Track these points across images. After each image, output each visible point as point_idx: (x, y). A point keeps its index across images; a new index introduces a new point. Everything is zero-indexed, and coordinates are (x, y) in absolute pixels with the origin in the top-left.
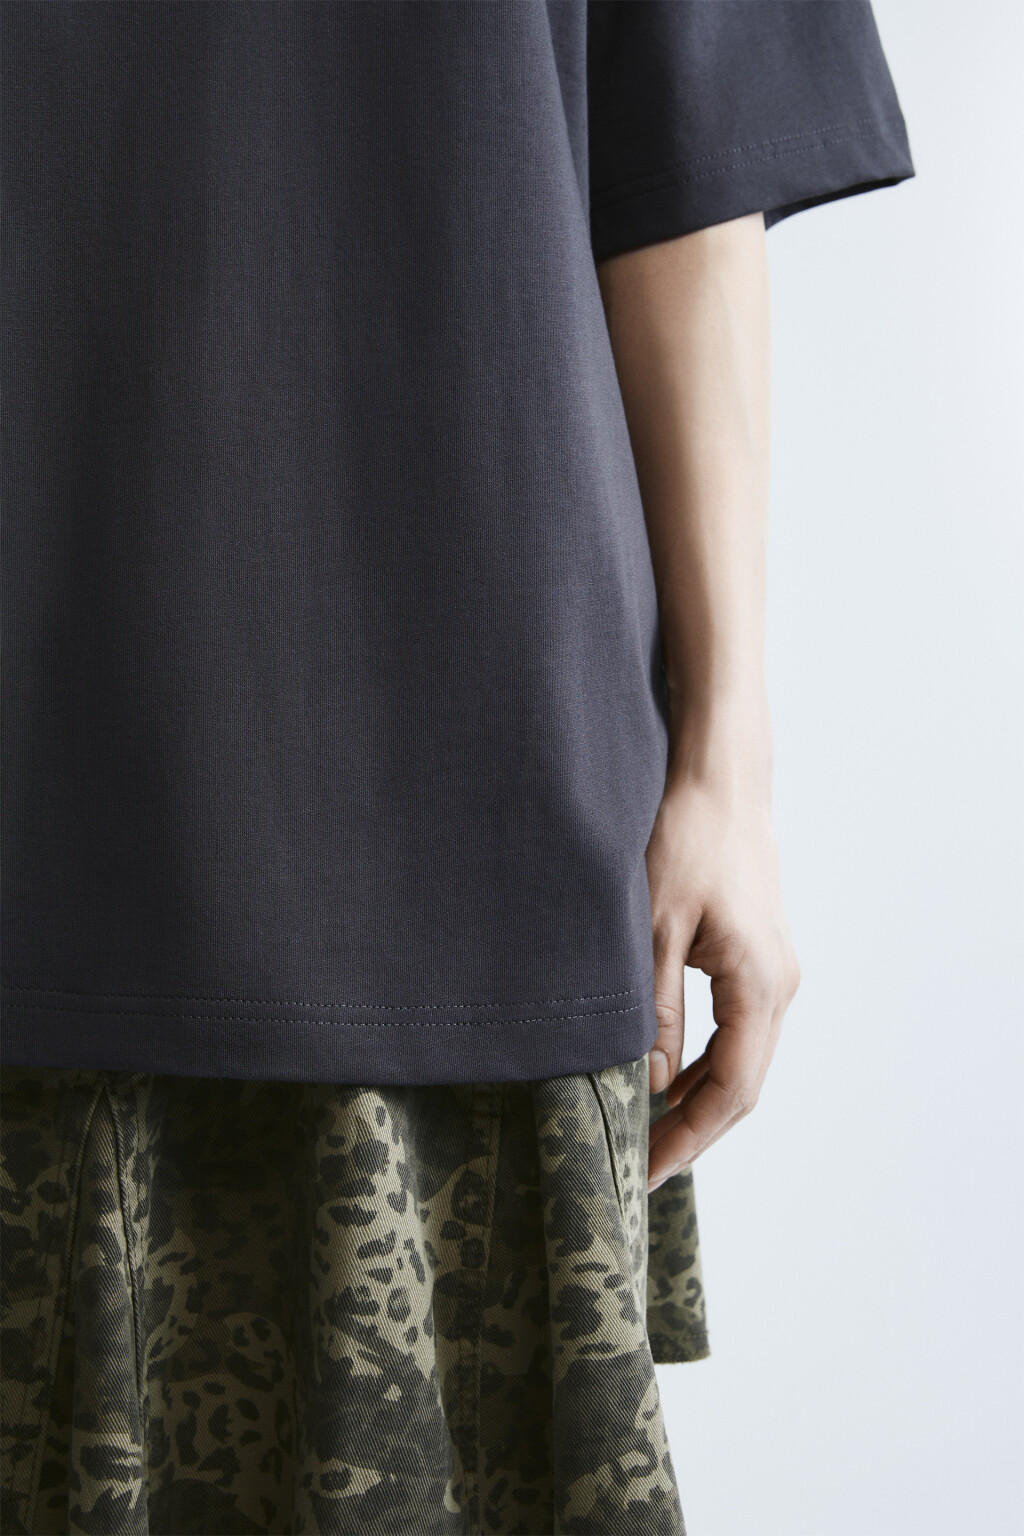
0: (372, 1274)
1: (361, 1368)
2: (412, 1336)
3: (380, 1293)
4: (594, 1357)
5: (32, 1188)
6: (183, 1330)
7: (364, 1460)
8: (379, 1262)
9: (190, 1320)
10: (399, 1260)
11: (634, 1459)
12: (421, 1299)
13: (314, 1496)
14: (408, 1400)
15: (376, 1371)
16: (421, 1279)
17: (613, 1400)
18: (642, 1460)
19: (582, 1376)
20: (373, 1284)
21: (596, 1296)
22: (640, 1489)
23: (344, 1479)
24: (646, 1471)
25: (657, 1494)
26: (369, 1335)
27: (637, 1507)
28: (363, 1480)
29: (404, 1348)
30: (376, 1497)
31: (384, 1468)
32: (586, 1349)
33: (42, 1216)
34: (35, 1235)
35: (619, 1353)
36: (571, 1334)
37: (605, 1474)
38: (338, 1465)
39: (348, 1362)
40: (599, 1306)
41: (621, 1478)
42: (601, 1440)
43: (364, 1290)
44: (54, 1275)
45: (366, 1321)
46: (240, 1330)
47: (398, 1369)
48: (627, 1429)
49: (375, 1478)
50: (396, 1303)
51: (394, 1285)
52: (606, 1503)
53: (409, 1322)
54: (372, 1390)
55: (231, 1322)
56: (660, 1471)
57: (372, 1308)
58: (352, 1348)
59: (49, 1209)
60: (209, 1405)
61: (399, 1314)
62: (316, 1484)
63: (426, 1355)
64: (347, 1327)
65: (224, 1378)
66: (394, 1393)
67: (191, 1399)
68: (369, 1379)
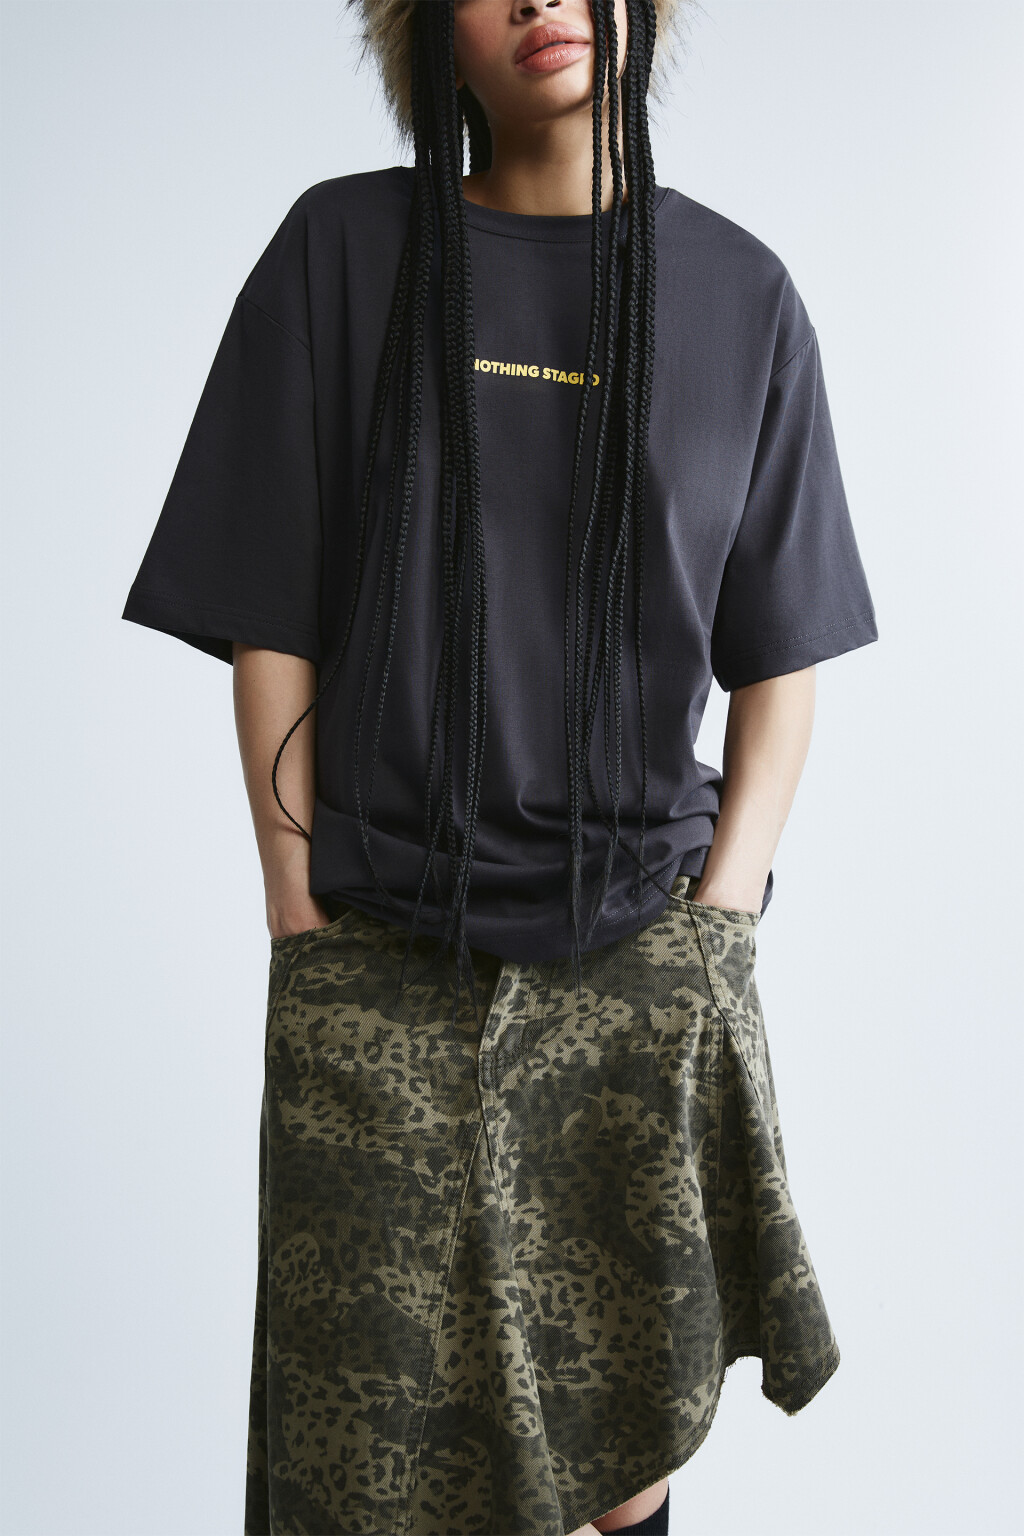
0: (668, 1197)
1: (671, 1241)
2: (694, 1223)
3: (674, 1206)
4: (779, 1222)
5: (441, 1174)
6: (539, 1248)
7: (680, 1284)
8: (671, 1191)
9: (545, 1243)
10: (682, 1189)
11: (799, 1269)
12: (697, 1205)
13: (660, 1306)
14: (696, 1253)
15: (679, 1242)
16: (696, 1195)
17: (789, 1241)
18: (803, 1269)
19: (773, 1232)
20: (667, 1201)
21: (778, 1193)
22: (803, 1283)
23: (672, 1294)
24: (805, 1274)
25: (811, 1284)
26: (672, 1225)
27: (802, 1290)
28: (681, 1293)
29: (691, 1229)
30: (689, 1301)
31: (690, 1286)
32: (775, 1219)
33: (446, 1188)
34: (442, 1197)
35: (789, 1219)
36: (767, 1212)
37: (787, 1276)
38: (668, 1288)
39: (664, 1239)
40: (780, 1198)
41: (794, 1278)
42: (784, 1260)
43: (665, 1205)
44: (453, 1216)
45: (669, 1219)
46: (570, 1247)
47: (688, 1239)
48: (795, 1255)
49: (687, 1291)
50: (683, 1209)
51: (680, 1200)
52: (788, 1290)
53: (692, 1217)
54: (678, 1251)
55: (565, 1244)
56: (811, 1273)
57: (671, 1213)
58: (664, 1232)
59: (451, 1184)
60: (557, 1287)
61: (686, 1213)
62: (659, 1300)
63: (702, 1231)
64: (660, 1223)
65: (564, 1273)
66: (689, 1251)
67: (547, 1283)
68: (676, 1246)
